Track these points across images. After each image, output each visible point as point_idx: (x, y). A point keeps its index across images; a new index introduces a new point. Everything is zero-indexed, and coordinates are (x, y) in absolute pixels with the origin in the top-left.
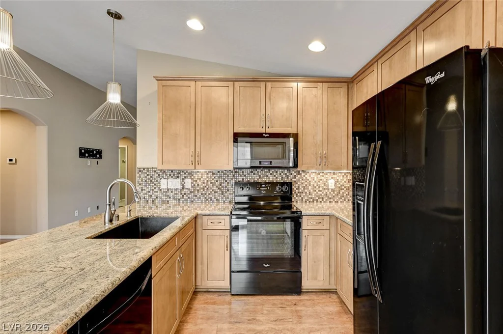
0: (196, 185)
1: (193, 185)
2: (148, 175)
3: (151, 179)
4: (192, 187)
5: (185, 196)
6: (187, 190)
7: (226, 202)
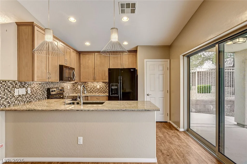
1: (31, 91)
5: (27, 99)
6: (28, 95)
7: (44, 99)
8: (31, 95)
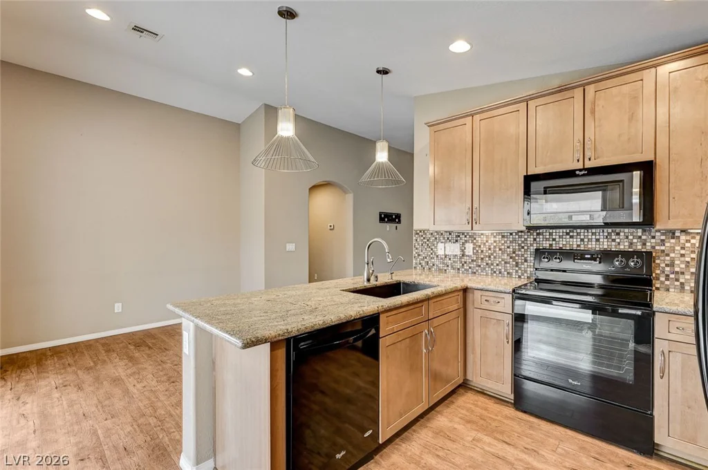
0: (480, 251)
1: (475, 251)
2: (424, 238)
3: (428, 243)
4: (474, 254)
5: (465, 265)
6: (468, 258)
7: (522, 277)
8: (475, 259)
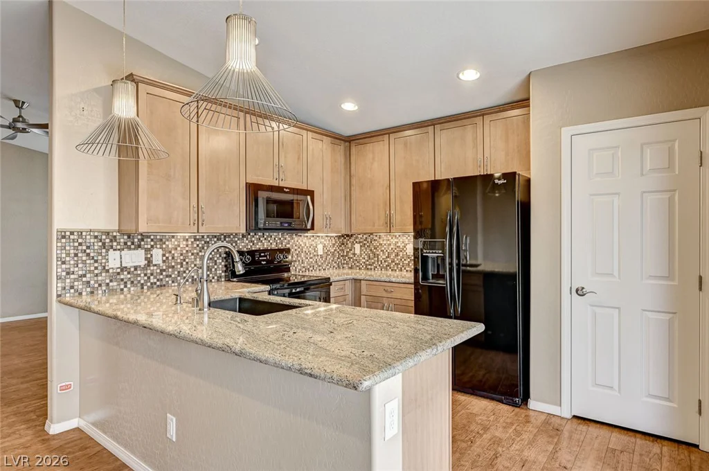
1: (164, 258)
3: (88, 251)
4: (164, 261)
5: (152, 277)
6: (155, 268)
